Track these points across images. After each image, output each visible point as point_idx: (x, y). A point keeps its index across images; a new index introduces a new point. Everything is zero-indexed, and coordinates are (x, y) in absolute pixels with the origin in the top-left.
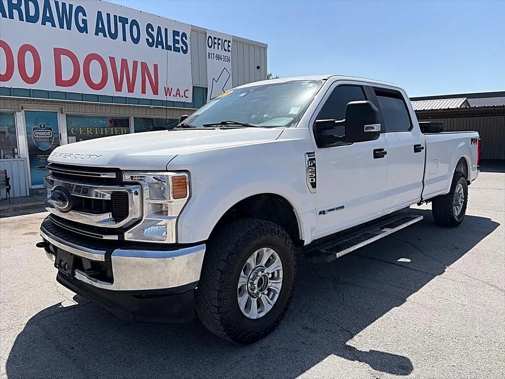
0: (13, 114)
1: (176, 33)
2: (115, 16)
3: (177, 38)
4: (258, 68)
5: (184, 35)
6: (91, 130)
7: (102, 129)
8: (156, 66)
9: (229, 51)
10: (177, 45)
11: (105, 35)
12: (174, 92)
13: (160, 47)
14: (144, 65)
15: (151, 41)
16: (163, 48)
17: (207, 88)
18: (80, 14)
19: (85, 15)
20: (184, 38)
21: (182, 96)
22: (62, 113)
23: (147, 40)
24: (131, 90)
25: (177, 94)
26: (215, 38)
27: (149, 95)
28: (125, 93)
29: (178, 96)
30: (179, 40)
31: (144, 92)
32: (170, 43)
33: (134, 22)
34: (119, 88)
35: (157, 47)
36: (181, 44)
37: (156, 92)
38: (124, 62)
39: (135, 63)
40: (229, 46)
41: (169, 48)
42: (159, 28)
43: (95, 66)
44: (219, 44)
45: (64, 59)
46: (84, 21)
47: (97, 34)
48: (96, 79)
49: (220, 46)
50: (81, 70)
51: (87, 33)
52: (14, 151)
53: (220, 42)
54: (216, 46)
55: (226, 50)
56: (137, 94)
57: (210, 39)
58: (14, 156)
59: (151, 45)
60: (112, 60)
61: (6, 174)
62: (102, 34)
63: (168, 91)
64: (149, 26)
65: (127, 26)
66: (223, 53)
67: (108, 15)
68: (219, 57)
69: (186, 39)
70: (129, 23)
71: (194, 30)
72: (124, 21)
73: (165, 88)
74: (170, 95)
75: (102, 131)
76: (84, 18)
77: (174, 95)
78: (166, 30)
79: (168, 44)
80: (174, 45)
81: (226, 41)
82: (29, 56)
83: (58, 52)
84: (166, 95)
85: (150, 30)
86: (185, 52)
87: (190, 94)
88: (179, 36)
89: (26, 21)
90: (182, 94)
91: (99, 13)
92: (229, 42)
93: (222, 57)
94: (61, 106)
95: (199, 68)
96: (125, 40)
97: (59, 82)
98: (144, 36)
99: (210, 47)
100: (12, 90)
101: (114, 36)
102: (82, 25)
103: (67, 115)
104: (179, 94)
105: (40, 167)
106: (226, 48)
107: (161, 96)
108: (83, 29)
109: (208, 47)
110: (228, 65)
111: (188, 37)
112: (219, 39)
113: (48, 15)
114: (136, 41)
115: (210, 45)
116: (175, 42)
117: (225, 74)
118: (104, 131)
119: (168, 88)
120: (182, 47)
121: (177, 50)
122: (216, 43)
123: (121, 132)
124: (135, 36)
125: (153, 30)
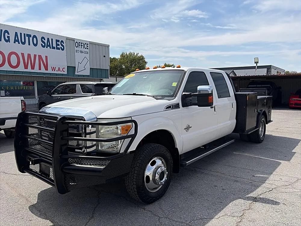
1: (57, 41)
2: (24, 34)
3: (58, 43)
4: (104, 56)
5: (62, 41)
6: (13, 87)
7: (19, 87)
8: (46, 57)
9: (88, 49)
10: (58, 47)
11: (19, 43)
12: (57, 69)
13: (49, 47)
14: (40, 57)
15: (43, 45)
16: (50, 48)
17: (75, 67)
18: (6, 34)
19: (8, 34)
21: (61, 71)
23: (42, 44)
24: (33, 68)
25: (58, 70)
26: (79, 43)
27: (43, 70)
28: (29, 69)
30: (59, 44)
31: (40, 69)
32: (54, 45)
33: (35, 36)
34: (26, 67)
35: (47, 47)
36: (60, 46)
37: (47, 69)
38: (29, 56)
39: (35, 56)
40: (87, 46)
41: (54, 48)
42: (48, 39)
43: (13, 57)
44: (82, 45)
46: (8, 37)
47: (15, 42)
48: (14, 63)
49: (82, 47)
50: (6, 60)
51: (10, 42)
53: (82, 44)
54: (80, 46)
55: (86, 48)
56: (36, 70)
57: (77, 43)
59: (44, 47)
60: (23, 54)
62: (17, 42)
63: (53, 69)
64: (43, 38)
65: (31, 39)
66: (84, 50)
67: (21, 34)
68: (82, 52)
69: (63, 43)
70: (32, 37)
71: (68, 39)
72: (29, 36)
73: (52, 67)
74: (55, 71)
75: (19, 88)
76: (8, 35)
78: (52, 39)
79: (53, 46)
80: (57, 46)
81: (86, 44)
84: (53, 71)
85: (43, 40)
86: (63, 50)
87: (66, 70)
88: (59, 42)
91: (16, 33)
92: (88, 44)
93: (84, 52)
96: (29, 44)
98: (40, 42)
99: (77, 47)
101: (24, 43)
102: (7, 39)
104: (60, 70)
106: (86, 47)
107: (50, 71)
108: (8, 41)
109: (75, 47)
110: (87, 56)
111: (64, 42)
112: (82, 43)
114: (35, 45)
115: (77, 46)
116: (57, 45)
117: (86, 60)
118: (20, 87)
119: (54, 67)
120: (61, 47)
121: (58, 49)
122: (80, 45)
123: (29, 88)
124: (35, 43)
125: (45, 40)
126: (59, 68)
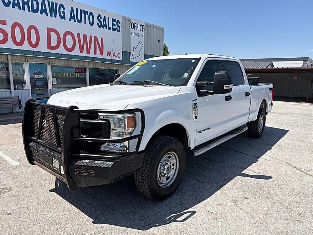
0: (23, 64)
1: (114, 20)
2: (81, 10)
4: (159, 41)
5: (118, 21)
6: (65, 74)
8: (102, 39)
9: (143, 31)
10: (114, 27)
11: (75, 21)
12: (112, 54)
13: (105, 28)
14: (96, 38)
15: (100, 24)
16: (106, 29)
17: (130, 53)
18: (62, 8)
19: (64, 9)
20: (118, 23)
21: (117, 57)
22: (49, 64)
23: (98, 24)
24: (88, 52)
25: (114, 55)
26: (135, 23)
27: (98, 55)
28: (85, 54)
29: (114, 56)
30: (115, 24)
31: (95, 53)
32: (111, 26)
33: (91, 14)
34: (82, 51)
35: (103, 28)
36: (116, 26)
37: (102, 54)
38: (85, 36)
39: (91, 37)
40: (143, 28)
41: (109, 28)
42: (105, 17)
43: (69, 38)
44: (137, 27)
45: (52, 34)
46: (64, 13)
47: (70, 20)
48: (70, 45)
49: (138, 28)
50: (61, 41)
51: (65, 19)
52: (23, 85)
53: (138, 26)
55: (141, 31)
56: (92, 54)
57: (132, 24)
58: (23, 88)
59: (100, 26)
60: (78, 35)
61: (19, 98)
62: (73, 20)
63: (109, 54)
65: (87, 16)
66: (139, 32)
67: (77, 9)
68: (137, 35)
70: (88, 14)
71: (124, 18)
72: (85, 13)
73: (107, 52)
74: (110, 56)
76: (64, 11)
77: (112, 56)
78: (108, 18)
81: (141, 25)
82: (33, 32)
83: (49, 30)
84: (108, 56)
85: (99, 18)
86: (119, 31)
87: (121, 55)
88: (115, 22)
89: (32, 12)
90: (116, 55)
91: (72, 8)
92: (143, 26)
93: (139, 35)
94: (49, 61)
95: (126, 40)
96: (85, 23)
97: (49, 47)
98: (96, 21)
99: (133, 29)
100: (23, 51)
101: (80, 21)
102: (62, 15)
103: (52, 66)
104: (115, 55)
105: (37, 95)
107: (105, 56)
108: (63, 17)
109: (131, 28)
110: (142, 39)
111: (120, 22)
112: (137, 24)
113: (44, 9)
114: (92, 24)
115: (132, 27)
116: (113, 25)
117: (140, 44)
118: (72, 75)
119: (109, 52)
120: (117, 28)
121: (114, 30)
122: (136, 26)
123: (81, 76)
124: (91, 22)
125: (101, 18)
126: (114, 53)
